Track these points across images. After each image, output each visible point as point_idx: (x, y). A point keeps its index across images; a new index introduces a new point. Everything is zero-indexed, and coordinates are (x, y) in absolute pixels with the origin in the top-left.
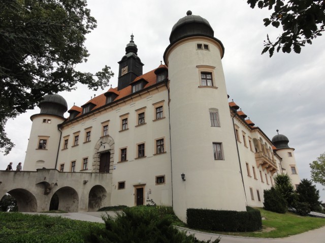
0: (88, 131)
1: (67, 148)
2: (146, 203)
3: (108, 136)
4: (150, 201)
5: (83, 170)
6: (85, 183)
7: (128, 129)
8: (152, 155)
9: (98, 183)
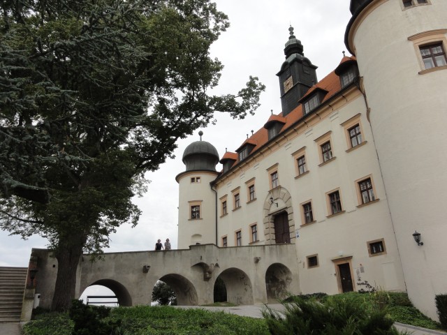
0: (250, 184)
1: (227, 214)
2: (357, 288)
3: (279, 188)
4: (363, 284)
5: (253, 242)
6: (257, 261)
7: (308, 172)
8: (355, 208)
9: (275, 261)
